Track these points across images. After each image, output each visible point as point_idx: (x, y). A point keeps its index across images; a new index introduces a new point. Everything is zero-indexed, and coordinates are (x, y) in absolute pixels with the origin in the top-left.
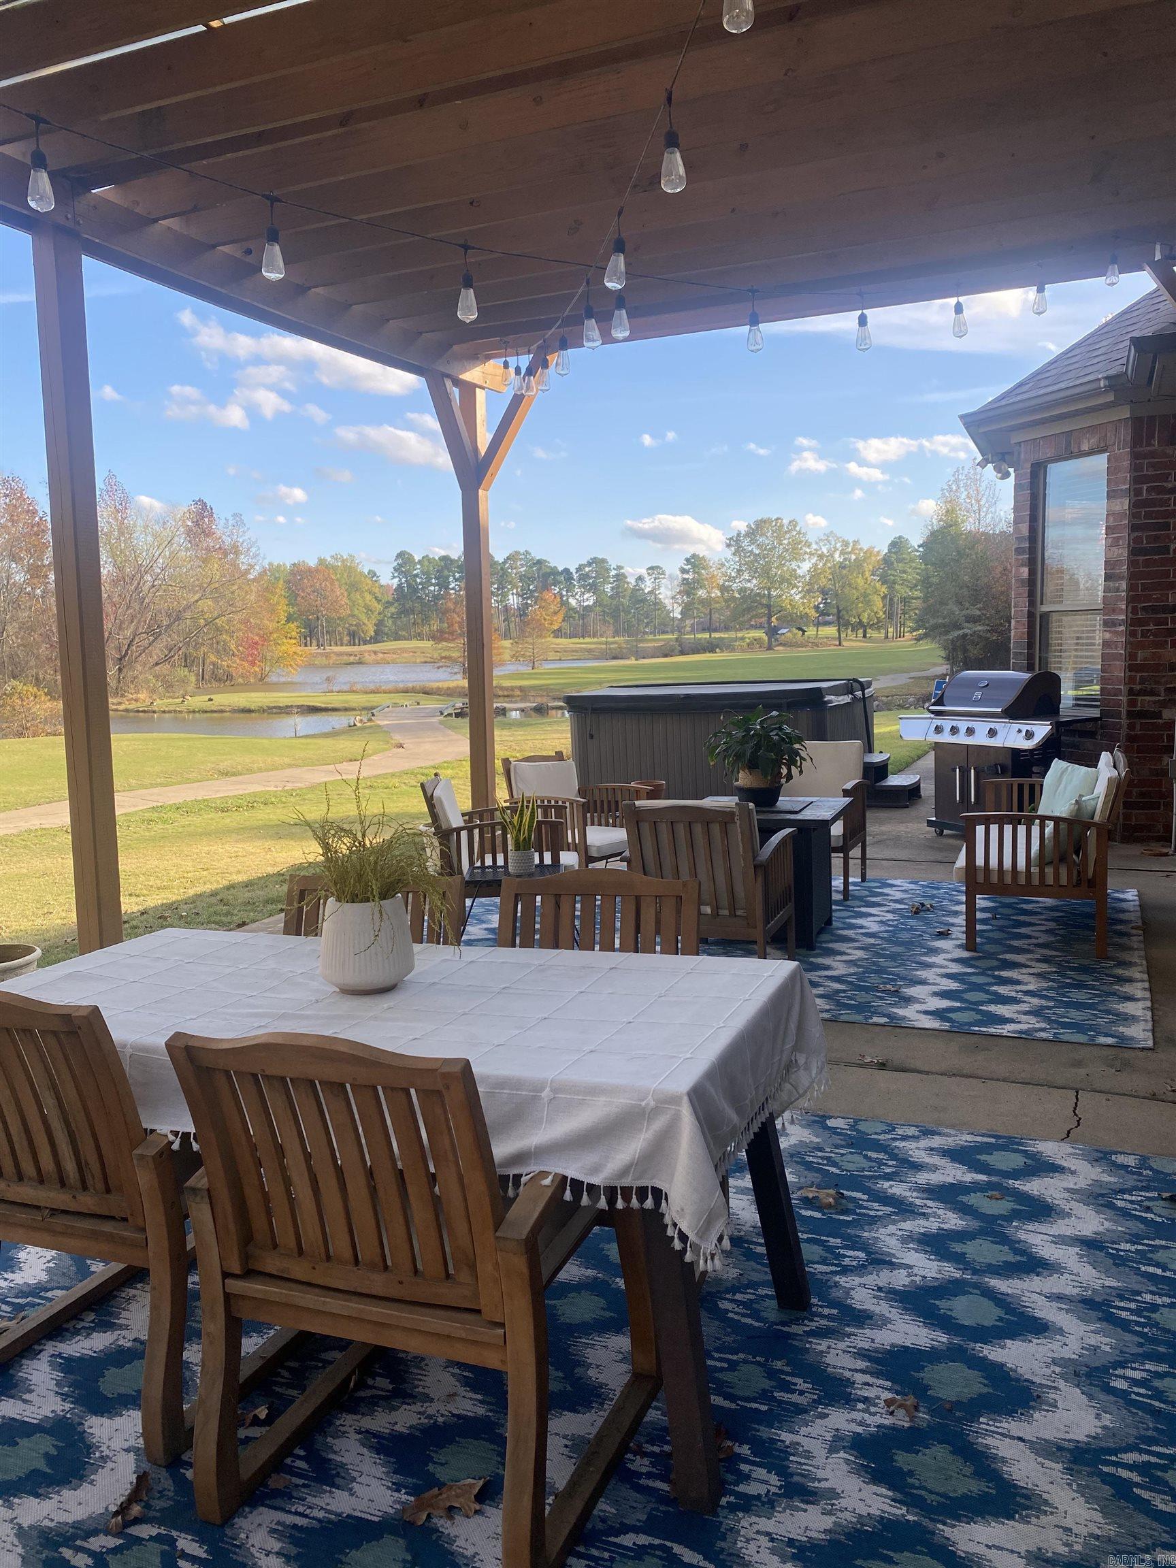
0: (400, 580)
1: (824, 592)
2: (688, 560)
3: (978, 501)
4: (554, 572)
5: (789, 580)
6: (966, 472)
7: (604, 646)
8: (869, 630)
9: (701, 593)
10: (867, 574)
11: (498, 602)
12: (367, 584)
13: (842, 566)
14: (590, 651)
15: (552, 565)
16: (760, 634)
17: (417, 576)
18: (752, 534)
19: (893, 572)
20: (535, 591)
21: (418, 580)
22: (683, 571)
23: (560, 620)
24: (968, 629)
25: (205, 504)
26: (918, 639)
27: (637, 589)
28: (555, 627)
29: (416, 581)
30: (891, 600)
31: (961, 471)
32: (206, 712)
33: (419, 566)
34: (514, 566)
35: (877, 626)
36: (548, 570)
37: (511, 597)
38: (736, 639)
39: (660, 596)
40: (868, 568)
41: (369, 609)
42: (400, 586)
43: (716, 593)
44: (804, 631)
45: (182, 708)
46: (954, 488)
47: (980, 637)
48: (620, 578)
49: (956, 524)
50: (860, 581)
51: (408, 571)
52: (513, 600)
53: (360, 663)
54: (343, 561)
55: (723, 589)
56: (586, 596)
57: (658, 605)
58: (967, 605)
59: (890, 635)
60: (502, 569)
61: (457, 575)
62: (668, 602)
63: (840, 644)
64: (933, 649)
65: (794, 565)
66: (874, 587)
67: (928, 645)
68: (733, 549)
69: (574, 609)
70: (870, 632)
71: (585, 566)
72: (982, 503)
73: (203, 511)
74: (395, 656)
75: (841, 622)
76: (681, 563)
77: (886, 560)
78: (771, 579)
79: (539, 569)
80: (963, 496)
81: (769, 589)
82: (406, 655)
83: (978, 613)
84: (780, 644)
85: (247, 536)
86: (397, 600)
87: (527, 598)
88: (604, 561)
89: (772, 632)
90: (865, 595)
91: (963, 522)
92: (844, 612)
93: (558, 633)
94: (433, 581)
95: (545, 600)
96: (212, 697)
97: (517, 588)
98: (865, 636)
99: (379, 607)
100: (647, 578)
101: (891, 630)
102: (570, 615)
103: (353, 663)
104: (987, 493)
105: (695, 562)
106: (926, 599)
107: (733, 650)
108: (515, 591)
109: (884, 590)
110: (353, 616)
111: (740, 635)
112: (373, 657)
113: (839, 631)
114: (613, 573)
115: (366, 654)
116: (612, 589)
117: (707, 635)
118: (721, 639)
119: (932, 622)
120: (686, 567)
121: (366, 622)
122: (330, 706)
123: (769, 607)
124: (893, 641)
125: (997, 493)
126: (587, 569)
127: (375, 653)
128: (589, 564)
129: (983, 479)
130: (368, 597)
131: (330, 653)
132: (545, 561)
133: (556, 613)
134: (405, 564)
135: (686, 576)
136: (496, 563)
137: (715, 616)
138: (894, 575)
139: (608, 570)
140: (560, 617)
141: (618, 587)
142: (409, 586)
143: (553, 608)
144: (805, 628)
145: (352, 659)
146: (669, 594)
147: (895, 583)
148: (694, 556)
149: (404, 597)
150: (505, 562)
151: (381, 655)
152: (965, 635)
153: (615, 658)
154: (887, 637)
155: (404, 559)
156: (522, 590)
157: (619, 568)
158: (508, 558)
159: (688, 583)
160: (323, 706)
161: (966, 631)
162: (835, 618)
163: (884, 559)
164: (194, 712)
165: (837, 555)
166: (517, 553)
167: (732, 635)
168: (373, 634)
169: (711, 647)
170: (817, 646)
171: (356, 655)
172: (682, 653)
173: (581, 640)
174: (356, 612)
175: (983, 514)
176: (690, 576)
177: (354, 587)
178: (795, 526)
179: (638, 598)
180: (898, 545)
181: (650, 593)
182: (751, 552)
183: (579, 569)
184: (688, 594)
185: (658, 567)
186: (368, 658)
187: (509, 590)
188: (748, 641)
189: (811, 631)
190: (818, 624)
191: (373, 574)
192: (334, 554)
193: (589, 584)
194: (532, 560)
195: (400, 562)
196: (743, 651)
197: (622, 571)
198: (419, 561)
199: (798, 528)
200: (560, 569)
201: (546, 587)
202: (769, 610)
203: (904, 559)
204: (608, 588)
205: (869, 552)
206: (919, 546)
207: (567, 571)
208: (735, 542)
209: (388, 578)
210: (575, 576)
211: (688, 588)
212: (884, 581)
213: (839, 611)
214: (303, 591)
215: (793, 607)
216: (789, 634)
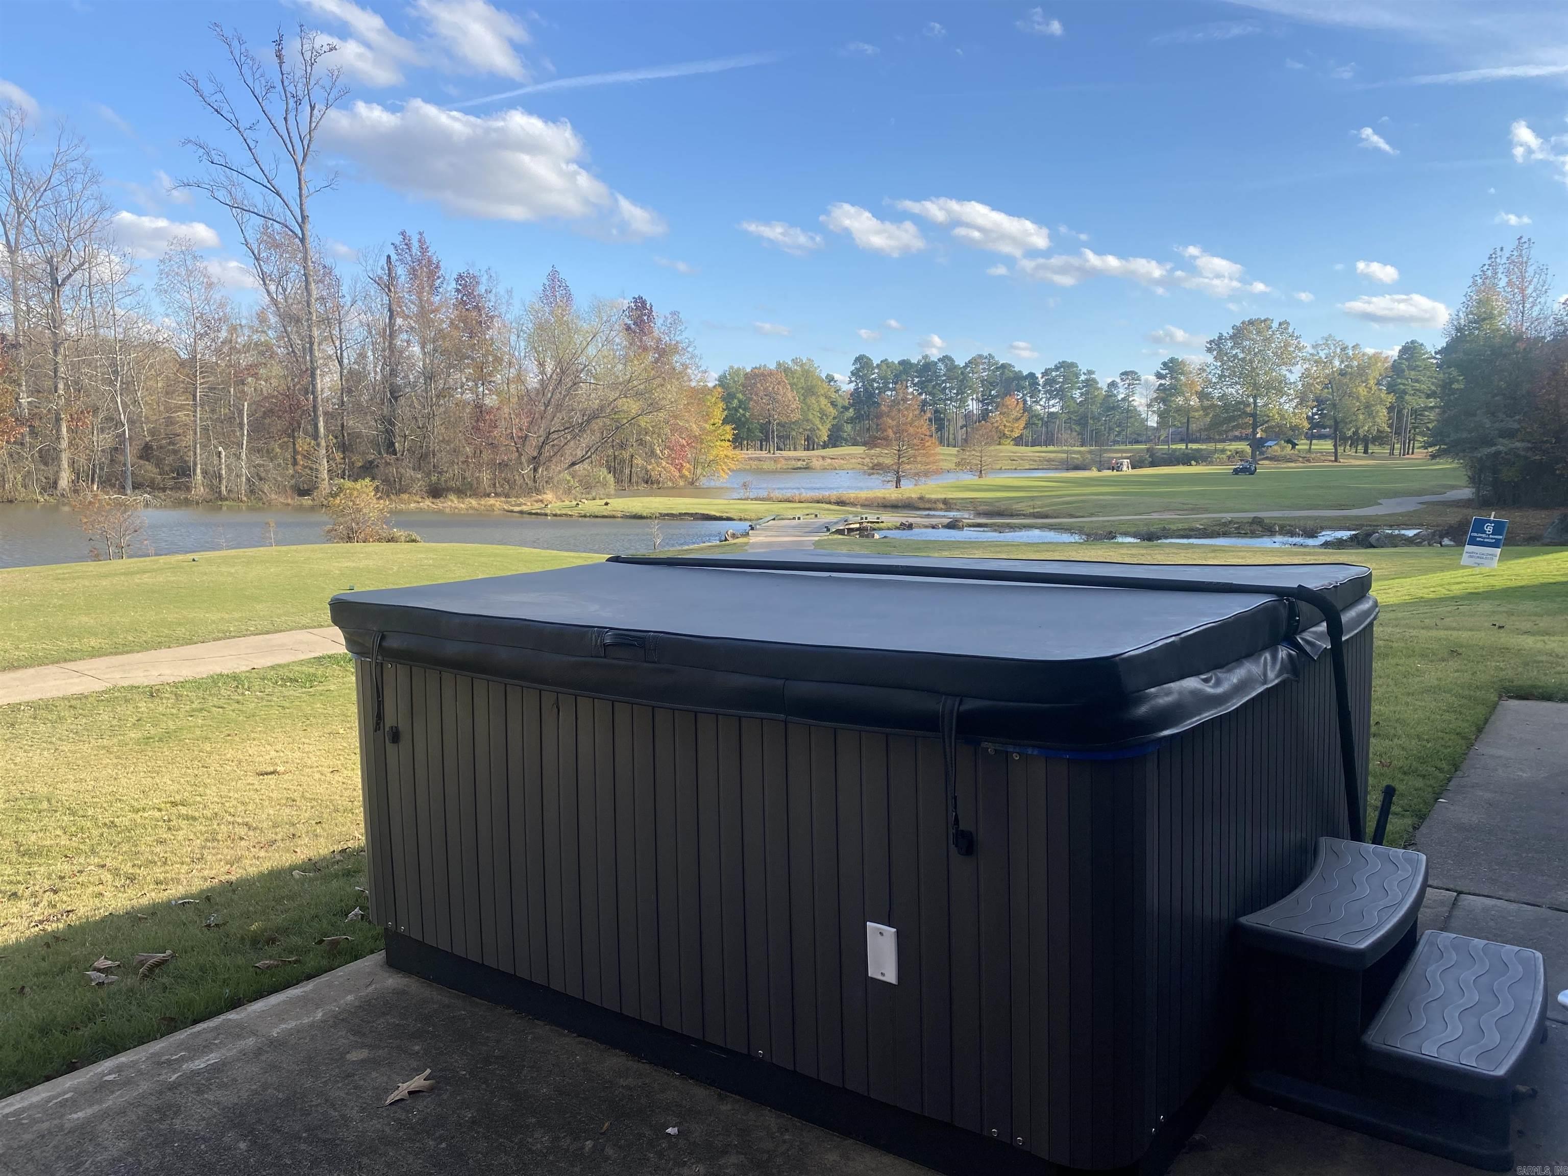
0: (857, 384)
1: (1320, 402)
2: (1165, 364)
3: (1522, 290)
4: (1018, 377)
5: (1278, 387)
6: (1506, 253)
7: (1064, 456)
8: (1370, 446)
9: (1180, 400)
10: (1372, 382)
11: (956, 408)
12: (823, 388)
13: (1342, 373)
14: (1049, 460)
15: (1017, 369)
16: (1244, 447)
17: (874, 380)
18: (1238, 335)
19: (1404, 381)
20: (996, 396)
21: (875, 385)
22: (1159, 376)
23: (1022, 426)
24: (1503, 445)
25: (644, 303)
26: (1433, 457)
27: (1109, 395)
28: (1016, 434)
29: (872, 386)
30: (1400, 412)
31: (1499, 253)
32: (597, 517)
33: (876, 371)
34: (975, 370)
35: (1380, 439)
36: (1011, 375)
37: (970, 402)
38: (1216, 450)
39: (1135, 404)
40: (1373, 375)
41: (823, 415)
42: (856, 389)
43: (1194, 401)
44: (1294, 445)
45: (575, 512)
46: (1489, 273)
47: (1518, 456)
48: (1090, 383)
49: (1491, 317)
50: (1362, 391)
51: (865, 375)
52: (973, 406)
53: (807, 468)
54: (802, 365)
55: (1202, 395)
56: (1052, 402)
57: (1131, 413)
58: (1501, 416)
59: (1396, 452)
60: (962, 373)
61: (916, 380)
62: (1142, 409)
63: (1336, 460)
64: (1454, 469)
65: (1284, 371)
66: (1380, 397)
67: (1446, 464)
68: (1215, 353)
69: (1037, 416)
70: (1372, 448)
71: (1052, 370)
72: (1529, 291)
73: (641, 308)
74: (842, 462)
75: (1339, 437)
76: (1158, 367)
77: (1396, 368)
78: (1256, 386)
79: (1002, 374)
80: (1503, 283)
81: (1255, 397)
82: (854, 461)
83: (1516, 426)
84: (1266, 458)
85: (685, 335)
86: (852, 405)
87: (988, 404)
88: (1073, 365)
89: (1258, 445)
90: (1368, 406)
91: (1500, 314)
92: (1341, 425)
93: (1018, 441)
94: (891, 386)
95: (1007, 406)
96: (608, 501)
97: (977, 393)
98: (1366, 452)
99: (833, 412)
100: (1121, 384)
101: (1397, 446)
102: (1032, 420)
103: (800, 468)
104: (1535, 280)
105: (1173, 367)
106: (1444, 410)
107: (1211, 463)
108: (974, 396)
109: (1391, 398)
110: (808, 420)
111: (1220, 446)
112: (821, 462)
113: (1335, 446)
114: (1083, 377)
115: (814, 460)
116: (1082, 394)
117: (1183, 446)
118: (1198, 450)
119: (1453, 437)
120: (1164, 372)
121: (820, 427)
122: (725, 515)
123: (1254, 415)
124: (1399, 459)
125: (1549, 281)
126: (1054, 374)
127: (823, 458)
128: (1057, 368)
129: (1531, 261)
130: (824, 401)
131: (779, 458)
132: (1010, 365)
133: (1017, 419)
134: (863, 368)
135: (1163, 382)
136: (956, 367)
137: (1194, 427)
138: (1404, 384)
139: (1077, 375)
140: (1022, 423)
141: (1087, 393)
142: (866, 390)
143: (1015, 414)
144: (1296, 441)
145: (799, 464)
146: (1144, 401)
147: (1406, 393)
148: (1172, 360)
149: (861, 401)
150: (966, 366)
151: (829, 461)
152: (1498, 453)
153: (1077, 468)
154: (1392, 453)
155: (863, 363)
156: (983, 396)
157: (1090, 372)
158: (970, 362)
159: (1165, 389)
160: (718, 514)
161: (1501, 448)
162: (1332, 431)
163: (1393, 366)
164: (585, 516)
165: (1337, 363)
166: (980, 356)
167: (1211, 446)
168: (826, 439)
169: (1186, 459)
170: (1309, 461)
171: (804, 461)
172: (1153, 464)
173: (1044, 448)
174: (811, 417)
175: (1528, 305)
176: (1167, 382)
177: (810, 391)
178: (1286, 329)
179: (1110, 405)
180: (1410, 351)
181: (1123, 399)
182: (1235, 356)
183: (1045, 374)
184: (1164, 401)
185: (1133, 372)
186: (816, 463)
187: (968, 396)
188: (1229, 453)
189: (1303, 444)
190: (1311, 437)
191: (830, 379)
192: (794, 358)
193: (1056, 390)
194: (996, 364)
195: (858, 366)
196: (1222, 464)
197: (1093, 376)
198: (878, 365)
199: (1290, 330)
200: (1025, 373)
201: (1008, 393)
202: (1255, 420)
203: (1417, 366)
204: (1077, 394)
205: (1375, 358)
206: (1436, 353)
207: (1032, 376)
208: (1216, 346)
209: (846, 384)
210: (1041, 381)
211: (1165, 395)
212: (1391, 389)
213: (1336, 423)
214: (757, 394)
215: (1283, 417)
216: (1276, 448)
